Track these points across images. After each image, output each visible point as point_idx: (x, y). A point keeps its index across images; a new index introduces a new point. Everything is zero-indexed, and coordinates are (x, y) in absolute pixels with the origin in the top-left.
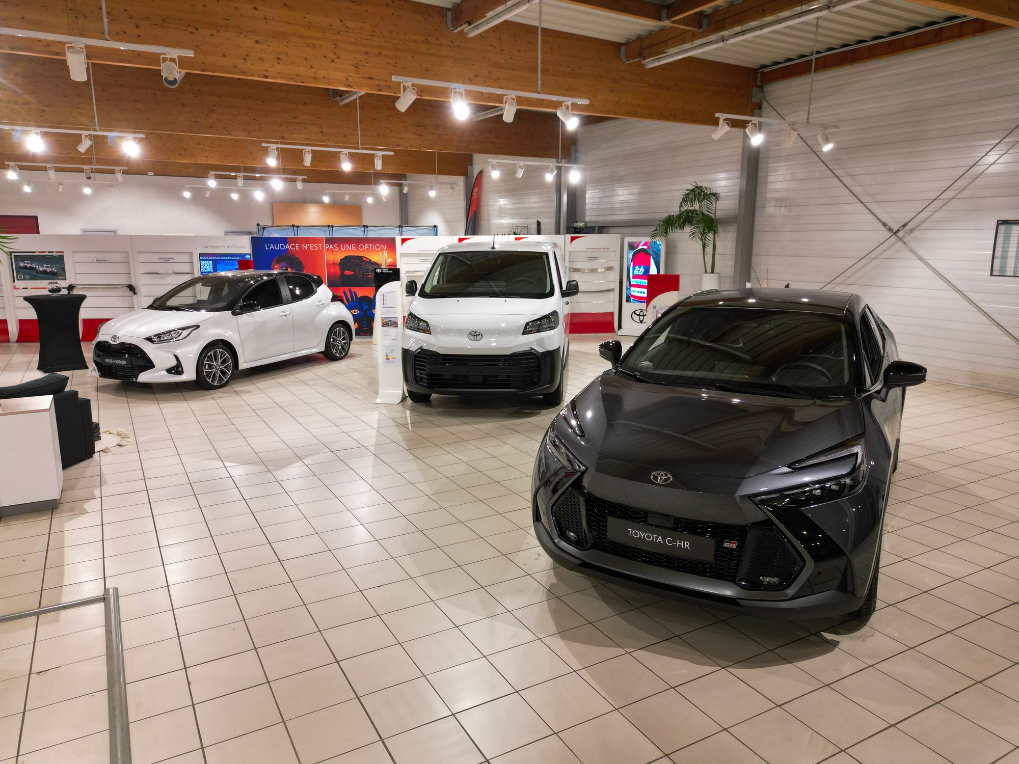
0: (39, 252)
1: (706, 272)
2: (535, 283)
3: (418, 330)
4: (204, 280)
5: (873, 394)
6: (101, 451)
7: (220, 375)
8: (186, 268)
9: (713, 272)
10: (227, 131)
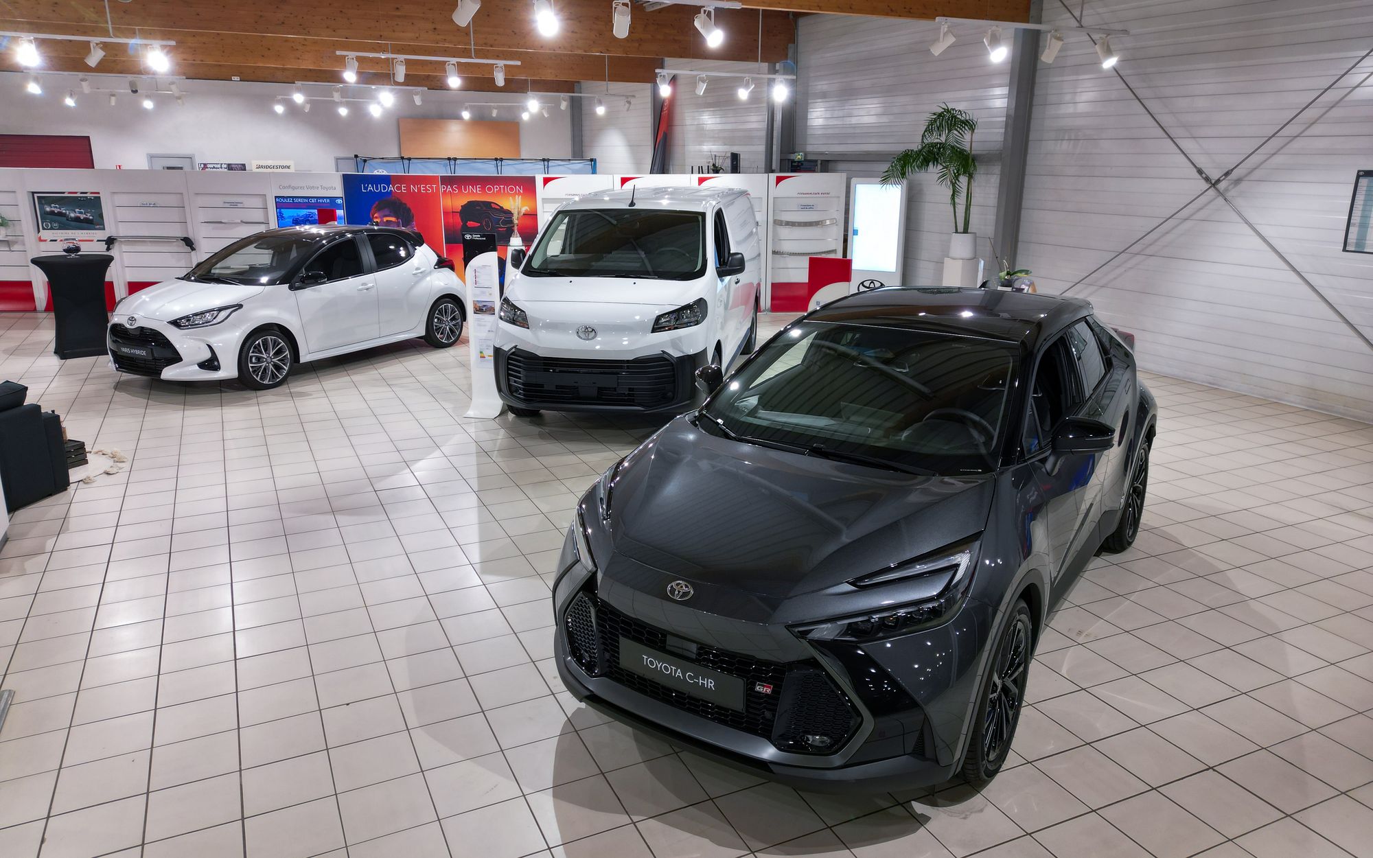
0: (69, 193)
1: (957, 232)
2: (687, 255)
3: (513, 322)
4: (260, 240)
5: (1036, 463)
6: (81, 481)
7: (272, 371)
8: (258, 215)
9: (966, 231)
10: (304, 29)
